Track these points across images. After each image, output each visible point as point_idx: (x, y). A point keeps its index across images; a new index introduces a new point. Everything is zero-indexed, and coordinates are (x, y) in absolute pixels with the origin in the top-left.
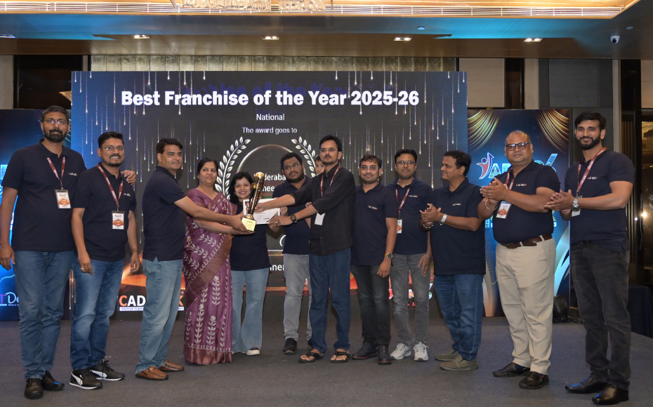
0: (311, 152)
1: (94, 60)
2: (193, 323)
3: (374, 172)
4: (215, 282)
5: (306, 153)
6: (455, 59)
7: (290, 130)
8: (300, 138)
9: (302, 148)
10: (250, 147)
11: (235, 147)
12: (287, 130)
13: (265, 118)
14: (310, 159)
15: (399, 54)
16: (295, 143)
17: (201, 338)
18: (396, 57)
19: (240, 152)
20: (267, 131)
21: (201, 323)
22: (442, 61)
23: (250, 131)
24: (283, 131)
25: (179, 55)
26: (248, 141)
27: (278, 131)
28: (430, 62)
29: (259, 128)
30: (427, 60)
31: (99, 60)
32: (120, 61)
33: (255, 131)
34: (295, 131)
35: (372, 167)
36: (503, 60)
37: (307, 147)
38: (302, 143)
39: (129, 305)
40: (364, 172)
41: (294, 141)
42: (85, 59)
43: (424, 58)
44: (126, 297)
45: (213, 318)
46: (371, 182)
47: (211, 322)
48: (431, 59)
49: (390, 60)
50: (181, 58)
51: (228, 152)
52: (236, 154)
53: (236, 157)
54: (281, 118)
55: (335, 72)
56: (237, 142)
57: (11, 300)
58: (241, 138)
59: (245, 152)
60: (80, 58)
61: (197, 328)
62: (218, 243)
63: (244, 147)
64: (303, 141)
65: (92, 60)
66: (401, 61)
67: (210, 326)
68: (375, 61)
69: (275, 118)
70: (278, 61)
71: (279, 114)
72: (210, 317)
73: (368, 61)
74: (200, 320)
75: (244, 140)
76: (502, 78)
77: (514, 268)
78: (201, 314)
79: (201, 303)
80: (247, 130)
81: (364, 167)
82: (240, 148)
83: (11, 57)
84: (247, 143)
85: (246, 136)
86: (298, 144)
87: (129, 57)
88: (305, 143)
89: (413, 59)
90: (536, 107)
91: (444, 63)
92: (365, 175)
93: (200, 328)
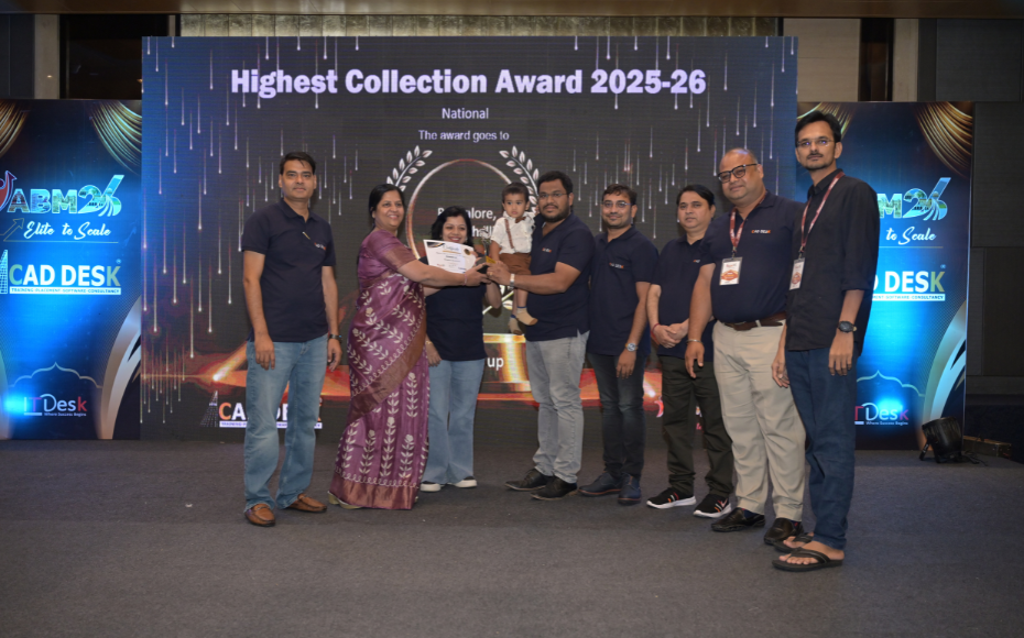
0: (532, 172)
1: (186, 24)
2: (379, 448)
3: (623, 211)
4: (410, 382)
5: (524, 175)
6: (776, 21)
7: (498, 136)
8: (515, 149)
9: (517, 166)
10: (430, 164)
11: (406, 163)
12: (493, 136)
13: (457, 114)
14: (530, 184)
15: (682, 13)
16: (505, 156)
17: (392, 469)
18: (678, 17)
19: (414, 170)
20: (459, 136)
21: (392, 445)
22: (754, 24)
23: (432, 136)
24: (485, 136)
25: (322, 15)
26: (428, 153)
27: (479, 136)
28: (733, 26)
29: (448, 130)
30: (729, 22)
31: (194, 23)
32: (227, 24)
33: (439, 136)
34: (505, 136)
35: (619, 204)
36: (858, 21)
37: (525, 164)
38: (517, 158)
39: (234, 418)
40: (606, 211)
41: (503, 153)
42: (172, 20)
43: (724, 18)
44: (229, 405)
45: (410, 438)
46: (617, 227)
47: (406, 444)
48: (735, 18)
49: (667, 22)
50: (326, 19)
51: (395, 172)
52: (407, 174)
53: (408, 179)
54: (484, 115)
55: (574, 38)
56: (409, 154)
57: (50, 406)
58: (417, 149)
59: (422, 172)
60: (164, 18)
61: (385, 454)
62: (416, 321)
63: (421, 163)
64: (519, 154)
65: (182, 23)
66: (685, 22)
67: (405, 451)
68: (644, 22)
69: (472, 114)
70: (482, 25)
71: (480, 108)
72: (404, 438)
73: (631, 24)
74: (389, 441)
75: (422, 150)
76: (856, 53)
77: (748, 361)
78: (390, 433)
79: (390, 415)
80: (427, 135)
81: (608, 204)
82: (414, 165)
83: (55, 19)
84: (427, 156)
85: (425, 145)
86: (510, 157)
87: (242, 18)
88: (522, 156)
89: (705, 20)
90: (912, 97)
91: (758, 28)
92: (608, 216)
93: (390, 454)
